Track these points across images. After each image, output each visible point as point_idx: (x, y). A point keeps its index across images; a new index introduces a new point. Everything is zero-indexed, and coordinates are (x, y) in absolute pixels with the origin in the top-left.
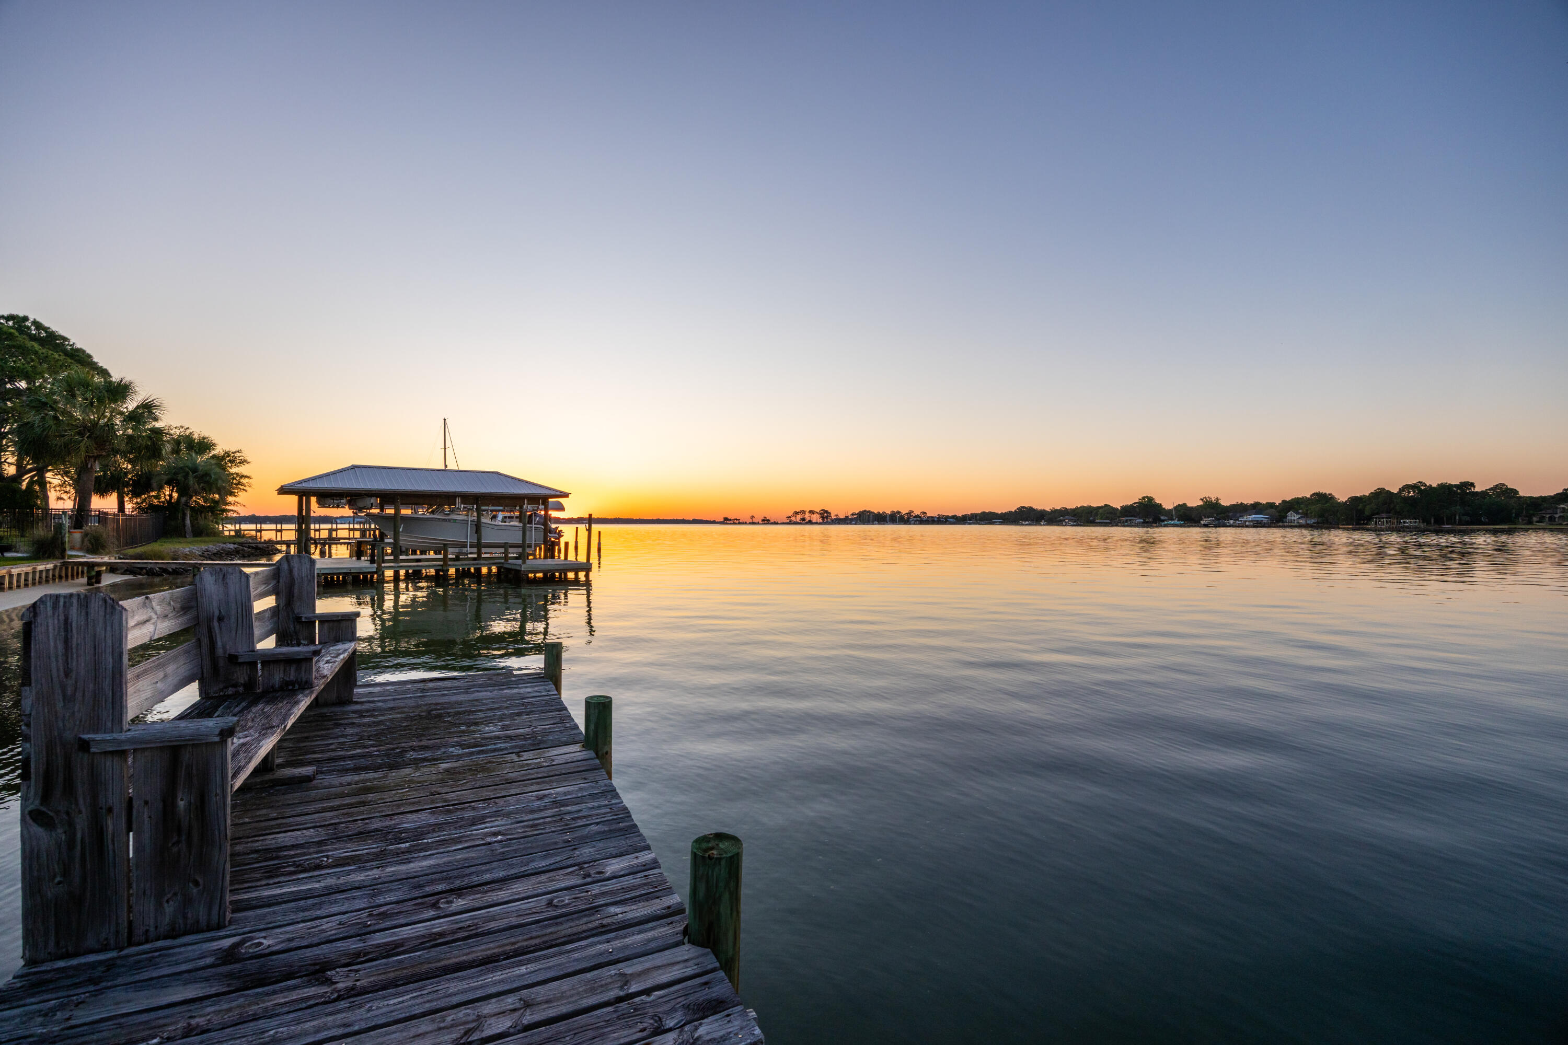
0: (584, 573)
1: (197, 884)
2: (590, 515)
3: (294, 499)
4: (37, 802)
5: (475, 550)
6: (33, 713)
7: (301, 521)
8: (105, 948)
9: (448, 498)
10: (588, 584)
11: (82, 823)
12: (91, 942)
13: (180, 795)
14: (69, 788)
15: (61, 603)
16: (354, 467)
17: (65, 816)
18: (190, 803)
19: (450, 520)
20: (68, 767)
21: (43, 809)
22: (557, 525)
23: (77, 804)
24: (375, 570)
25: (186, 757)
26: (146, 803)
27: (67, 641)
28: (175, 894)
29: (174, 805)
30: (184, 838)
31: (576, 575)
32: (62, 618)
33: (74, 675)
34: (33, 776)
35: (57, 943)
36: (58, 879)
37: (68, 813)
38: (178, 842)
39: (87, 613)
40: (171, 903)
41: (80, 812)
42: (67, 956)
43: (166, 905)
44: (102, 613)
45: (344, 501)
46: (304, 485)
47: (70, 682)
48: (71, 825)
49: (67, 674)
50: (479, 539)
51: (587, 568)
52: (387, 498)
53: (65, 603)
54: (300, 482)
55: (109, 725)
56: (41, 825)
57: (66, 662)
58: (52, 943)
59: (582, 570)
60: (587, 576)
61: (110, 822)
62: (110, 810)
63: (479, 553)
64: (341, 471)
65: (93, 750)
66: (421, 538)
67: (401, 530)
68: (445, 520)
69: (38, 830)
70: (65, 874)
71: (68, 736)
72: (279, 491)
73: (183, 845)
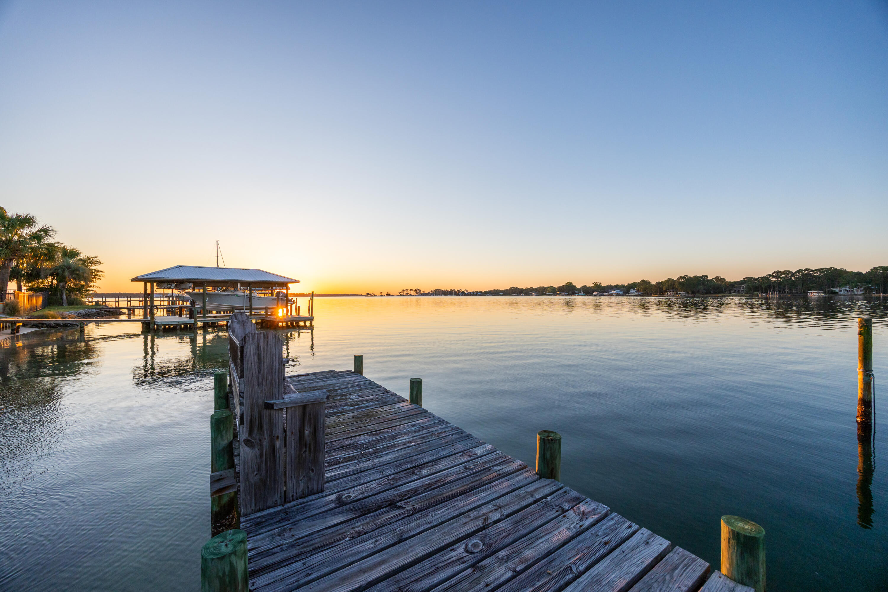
0: (309, 322)
1: (313, 471)
2: (313, 292)
3: (142, 284)
4: (247, 435)
5: (248, 311)
6: (245, 392)
7: (146, 296)
8: (276, 505)
9: (234, 284)
10: (311, 328)
11: (266, 444)
12: (270, 503)
13: (306, 428)
14: (260, 427)
15: (256, 337)
16: (178, 267)
17: (258, 442)
18: (310, 432)
19: (234, 295)
20: (260, 418)
21: (249, 438)
22: (292, 298)
23: (264, 435)
24: (193, 322)
25: (308, 409)
26: (292, 433)
27: (259, 356)
28: (304, 477)
29: (304, 433)
30: (308, 449)
31: (305, 323)
32: (256, 344)
33: (262, 372)
34: (245, 422)
35: (256, 505)
36: (256, 473)
37: (260, 440)
38: (305, 451)
39: (267, 342)
40: (302, 481)
41: (265, 439)
42: (260, 510)
43: (300, 482)
44: (274, 341)
45: (174, 285)
46: (150, 276)
47: (260, 376)
48: (261, 445)
49: (259, 372)
50: (251, 305)
51: (311, 319)
52: (197, 283)
53: (258, 337)
54: (148, 275)
55: (277, 396)
56: (248, 447)
57: (259, 366)
58: (253, 505)
59: (308, 320)
60: (311, 323)
61: (277, 443)
62: (278, 437)
63: (251, 313)
64: (171, 269)
65: (275, 408)
66: (218, 305)
67: (207, 300)
68: (232, 295)
69: (247, 449)
70: (259, 470)
71: (260, 402)
72: (133, 280)
73: (307, 453)
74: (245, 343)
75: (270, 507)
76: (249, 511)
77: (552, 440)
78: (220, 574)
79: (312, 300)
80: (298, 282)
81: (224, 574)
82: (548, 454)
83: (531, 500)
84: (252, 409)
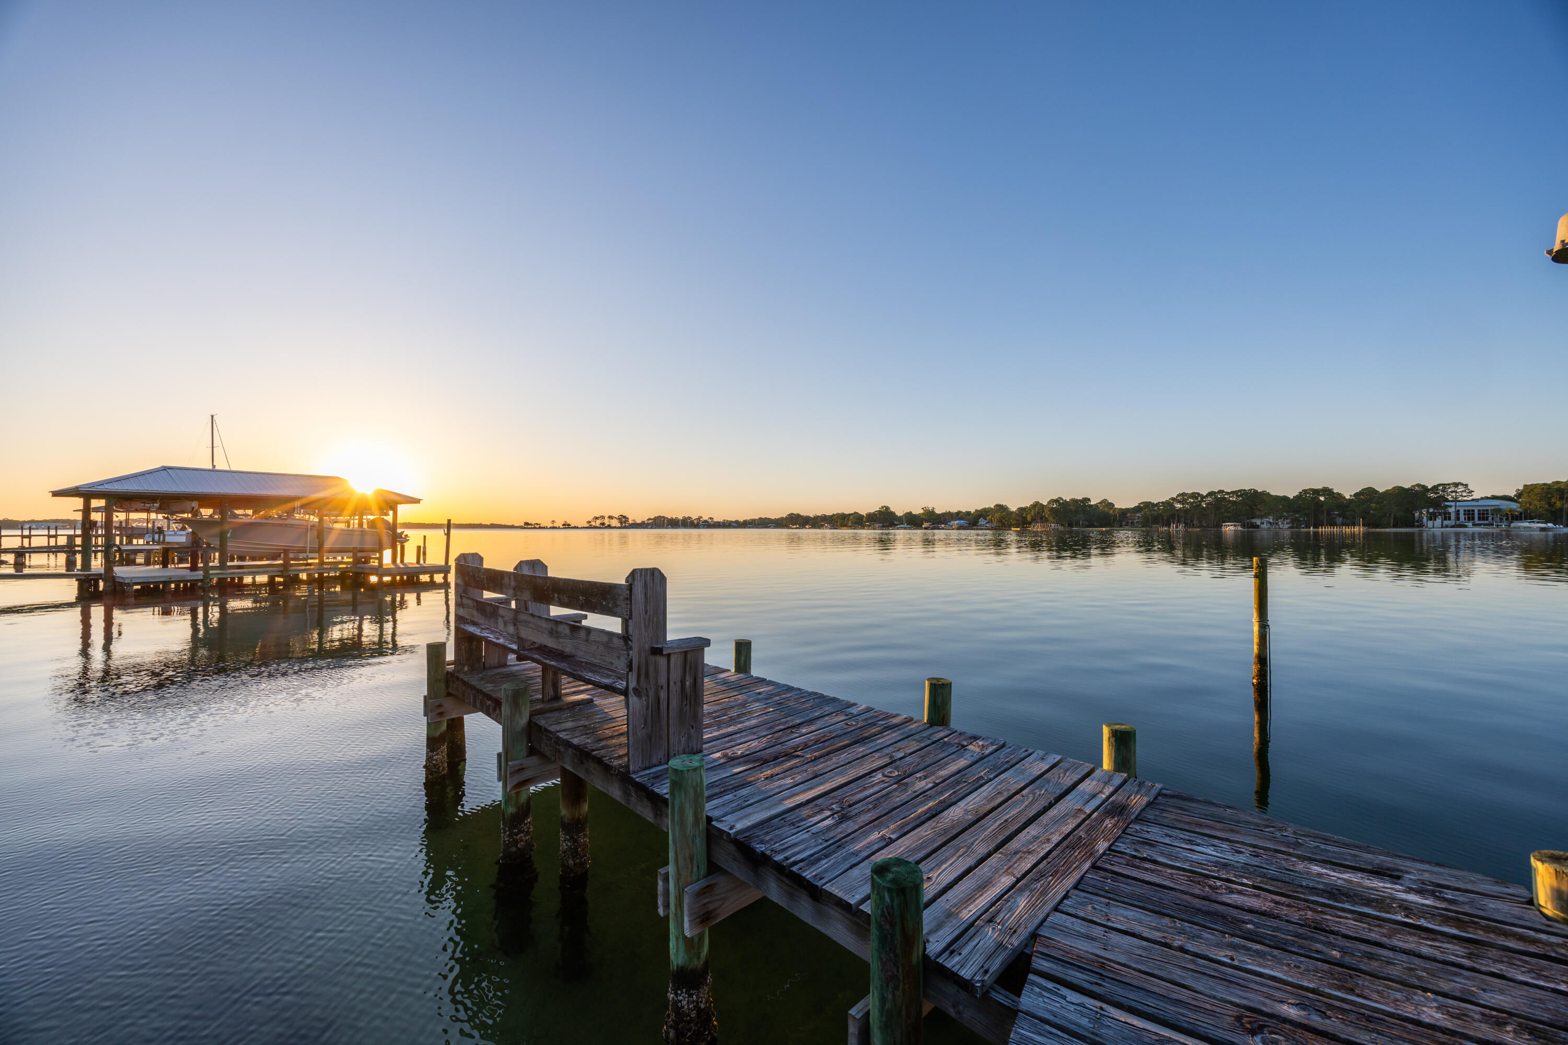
0: (442, 575)
1: (692, 727)
2: (449, 521)
4: (635, 684)
5: (316, 555)
6: (632, 634)
7: (87, 526)
8: (660, 764)
10: (445, 586)
11: (652, 694)
12: (655, 761)
13: (687, 679)
14: (647, 675)
15: (643, 574)
16: (165, 469)
18: (691, 683)
19: (286, 525)
20: (647, 665)
21: (637, 686)
22: (402, 530)
23: (650, 683)
24: (201, 577)
25: (689, 656)
26: (675, 683)
27: (646, 595)
28: (685, 733)
29: (685, 683)
30: (688, 702)
31: (432, 577)
32: (643, 582)
33: (648, 614)
34: (633, 668)
35: (643, 762)
36: (643, 726)
37: (646, 690)
38: (686, 705)
39: (654, 579)
40: (683, 738)
41: (651, 688)
42: (646, 768)
43: (683, 746)
44: (659, 578)
45: (157, 505)
47: (647, 617)
48: (647, 695)
49: (646, 612)
50: (321, 544)
51: (445, 570)
53: (645, 573)
54: (101, 483)
55: (662, 640)
56: (637, 696)
57: (646, 606)
58: (641, 762)
59: (439, 572)
60: (445, 578)
61: (662, 694)
62: (662, 687)
63: (321, 558)
64: (150, 472)
65: (664, 653)
66: (253, 544)
67: (229, 535)
68: (281, 525)
69: (635, 698)
70: (645, 723)
71: (647, 646)
72: (56, 494)
73: (688, 706)
74: (634, 580)
75: (655, 766)
76: (637, 768)
77: (943, 684)
78: (694, 784)
79: (448, 535)
80: (417, 501)
81: (697, 784)
82: (939, 700)
83: (929, 742)
84: (640, 654)
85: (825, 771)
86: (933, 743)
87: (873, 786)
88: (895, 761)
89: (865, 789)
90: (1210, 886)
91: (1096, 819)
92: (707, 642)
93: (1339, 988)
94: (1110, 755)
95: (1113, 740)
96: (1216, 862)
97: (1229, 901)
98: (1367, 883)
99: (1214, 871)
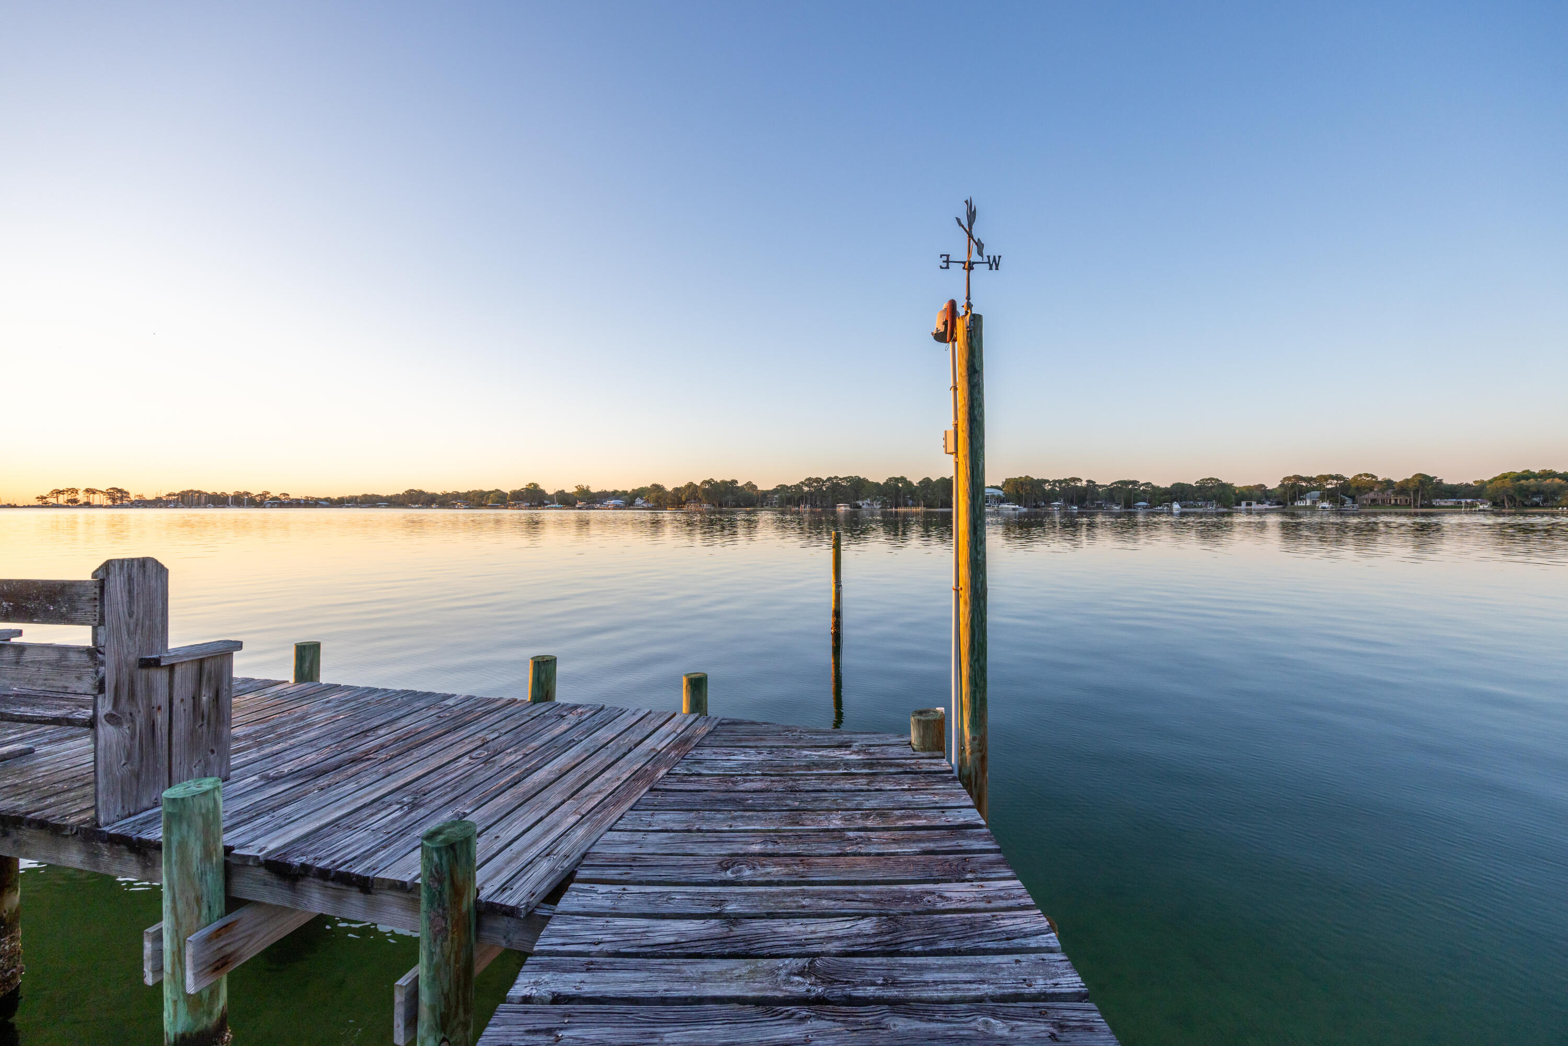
1: (213, 751)
4: (110, 710)
6: (107, 645)
8: (156, 805)
11: (140, 720)
12: (145, 803)
13: (203, 693)
14: (132, 695)
15: (126, 566)
17: (129, 716)
18: (209, 697)
20: (132, 683)
21: (114, 713)
23: (137, 705)
25: (207, 665)
26: (182, 700)
27: (130, 592)
28: (200, 761)
29: (200, 700)
30: (205, 721)
32: (126, 576)
33: (135, 616)
34: (107, 689)
35: (123, 807)
36: (123, 762)
37: (131, 714)
38: (202, 725)
39: (144, 572)
40: (197, 767)
41: (139, 711)
42: (129, 816)
43: (194, 769)
44: (155, 570)
47: (133, 621)
48: (133, 721)
49: (130, 614)
53: (128, 565)
55: (159, 648)
56: (112, 725)
57: (130, 607)
58: (119, 808)
61: (159, 717)
62: (159, 708)
65: (162, 664)
69: (110, 728)
70: (129, 757)
71: (132, 659)
73: (205, 727)
74: (108, 574)
75: (147, 809)
76: (113, 817)
77: (547, 661)
78: (204, 811)
81: (208, 810)
82: (543, 677)
84: (119, 669)
85: (401, 767)
86: (532, 719)
87: (456, 770)
88: (488, 742)
89: (446, 775)
90: (733, 782)
91: (664, 753)
92: (238, 645)
93: (790, 824)
94: (687, 699)
95: (689, 687)
96: (743, 764)
97: (742, 789)
98: (832, 754)
99: (739, 771)
